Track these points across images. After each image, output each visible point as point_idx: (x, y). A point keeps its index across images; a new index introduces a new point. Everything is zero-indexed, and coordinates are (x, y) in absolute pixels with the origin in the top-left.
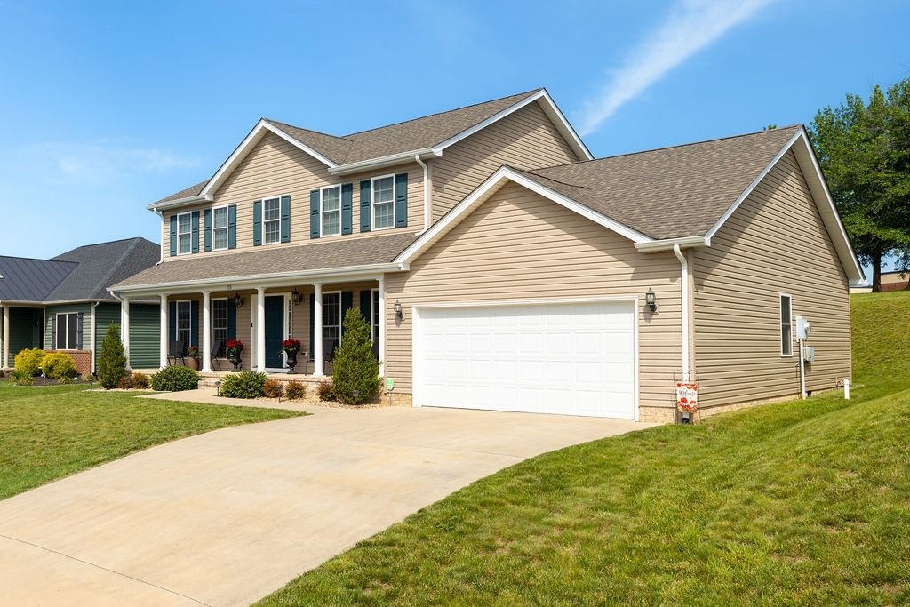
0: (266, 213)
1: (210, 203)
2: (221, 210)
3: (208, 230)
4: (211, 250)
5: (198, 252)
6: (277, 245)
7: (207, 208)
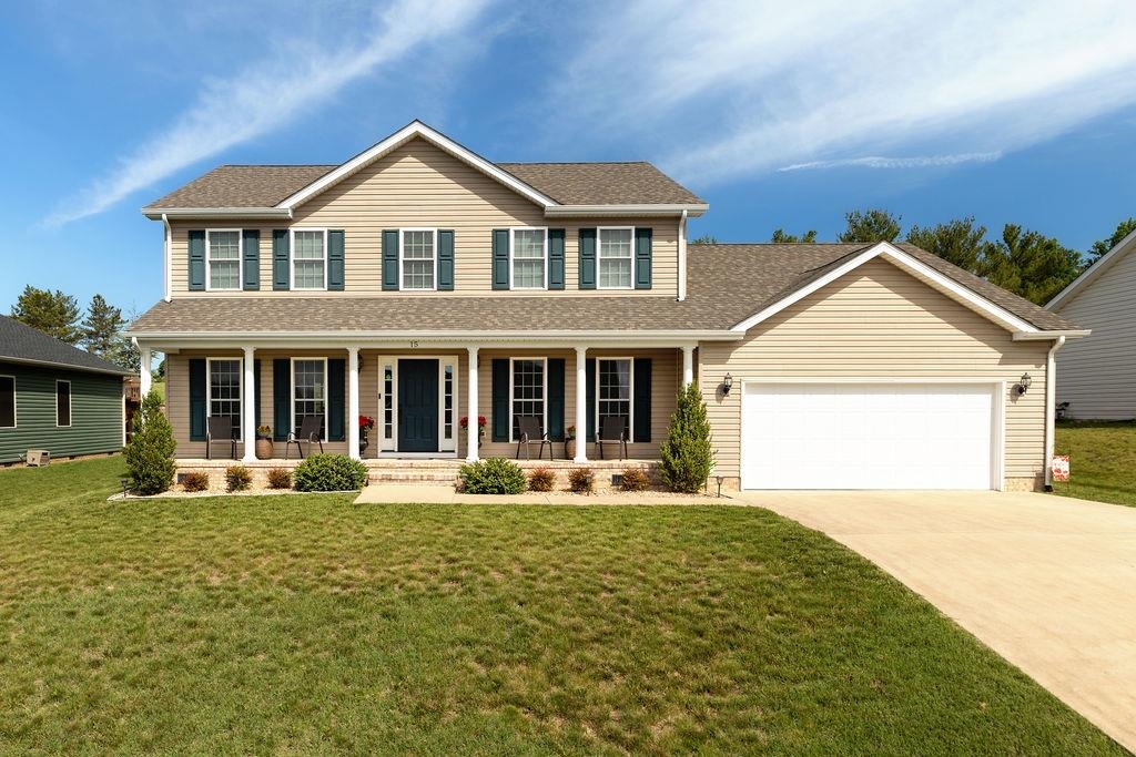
0: (407, 249)
1: (289, 221)
2: (309, 234)
3: (281, 258)
4: (288, 289)
5: (258, 290)
6: (431, 292)
7: (280, 227)
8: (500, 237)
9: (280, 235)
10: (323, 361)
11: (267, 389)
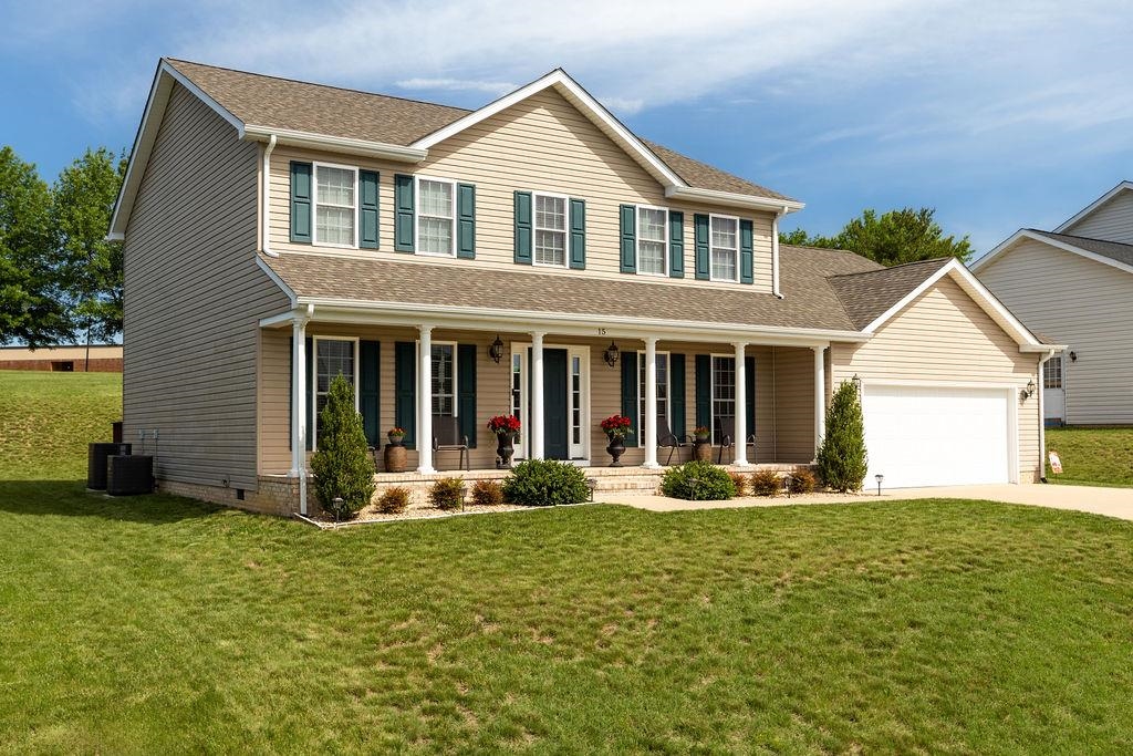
0: (540, 216)
1: (418, 165)
2: (436, 185)
3: (404, 212)
4: (413, 253)
5: (377, 249)
6: (564, 270)
7: (403, 171)
8: (626, 213)
9: (403, 181)
10: (452, 346)
11: (388, 381)
